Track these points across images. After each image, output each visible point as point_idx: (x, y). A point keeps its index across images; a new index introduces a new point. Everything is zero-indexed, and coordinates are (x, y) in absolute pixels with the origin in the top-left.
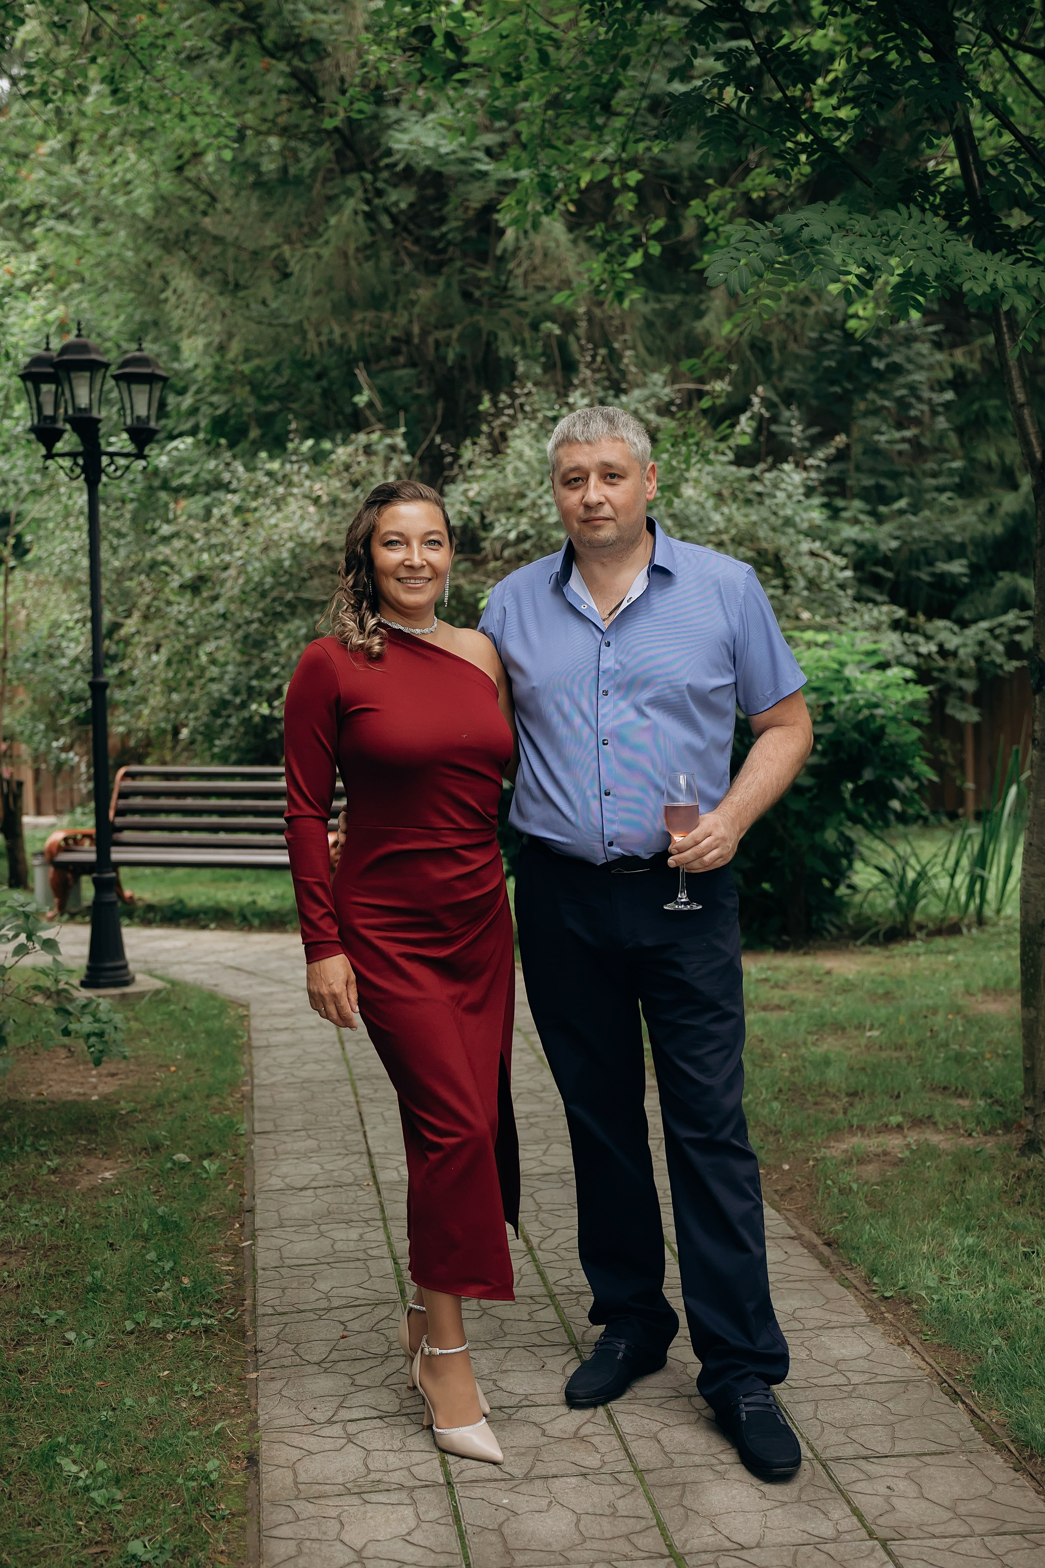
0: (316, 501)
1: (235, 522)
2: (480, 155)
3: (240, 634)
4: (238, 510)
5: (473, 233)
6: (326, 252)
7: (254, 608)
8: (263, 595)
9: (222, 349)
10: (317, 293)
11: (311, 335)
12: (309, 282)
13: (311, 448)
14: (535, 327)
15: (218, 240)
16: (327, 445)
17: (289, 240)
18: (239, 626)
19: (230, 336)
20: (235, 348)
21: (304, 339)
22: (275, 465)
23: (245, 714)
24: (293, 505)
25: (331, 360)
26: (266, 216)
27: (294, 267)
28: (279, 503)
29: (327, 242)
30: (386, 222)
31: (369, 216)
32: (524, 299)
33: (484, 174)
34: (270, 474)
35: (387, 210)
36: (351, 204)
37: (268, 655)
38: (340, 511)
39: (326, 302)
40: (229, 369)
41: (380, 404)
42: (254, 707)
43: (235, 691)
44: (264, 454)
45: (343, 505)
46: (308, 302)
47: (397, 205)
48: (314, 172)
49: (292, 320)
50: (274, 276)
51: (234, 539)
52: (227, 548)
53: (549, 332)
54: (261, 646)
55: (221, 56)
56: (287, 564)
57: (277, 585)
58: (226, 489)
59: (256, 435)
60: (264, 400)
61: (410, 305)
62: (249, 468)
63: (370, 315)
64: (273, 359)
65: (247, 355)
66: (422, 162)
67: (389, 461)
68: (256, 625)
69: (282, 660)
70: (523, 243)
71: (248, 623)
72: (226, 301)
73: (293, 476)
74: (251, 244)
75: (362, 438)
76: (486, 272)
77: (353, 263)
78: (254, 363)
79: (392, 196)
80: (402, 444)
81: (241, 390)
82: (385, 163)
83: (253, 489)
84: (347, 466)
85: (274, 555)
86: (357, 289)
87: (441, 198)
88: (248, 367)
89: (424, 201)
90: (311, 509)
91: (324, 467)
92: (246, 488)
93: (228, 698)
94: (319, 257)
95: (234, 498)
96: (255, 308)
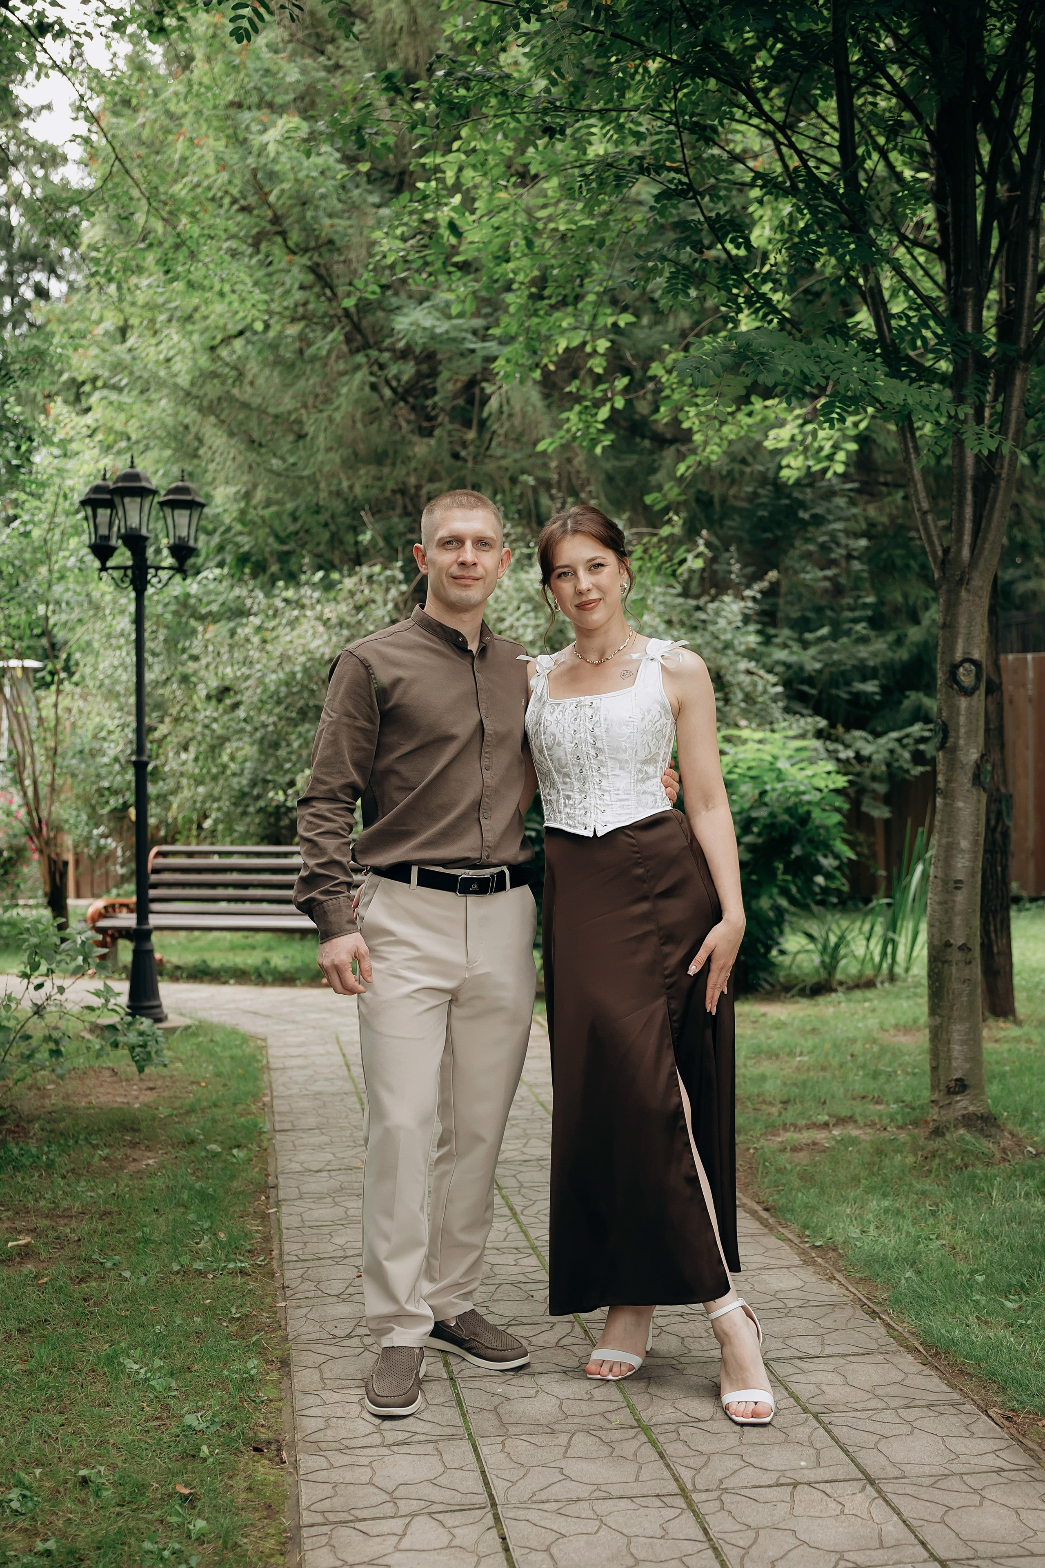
0: (326, 623)
1: (256, 640)
2: (469, 336)
3: (258, 735)
4: (259, 629)
5: (461, 402)
6: (338, 416)
7: (270, 713)
8: (279, 703)
9: (247, 496)
10: (329, 449)
11: (323, 485)
12: (321, 441)
13: (322, 579)
14: (514, 480)
15: (245, 405)
16: (335, 576)
17: (305, 406)
18: (256, 729)
19: (255, 486)
20: (259, 495)
21: (317, 489)
22: (290, 594)
23: (261, 803)
24: (305, 626)
25: (339, 506)
26: (286, 386)
27: (310, 429)
28: (293, 624)
29: (337, 409)
30: (387, 393)
31: (374, 387)
32: (504, 457)
33: (473, 351)
34: (286, 601)
35: (388, 382)
36: (359, 376)
37: (282, 753)
38: (345, 632)
39: (336, 457)
40: (252, 514)
41: (381, 544)
42: (271, 794)
43: (253, 784)
44: (281, 584)
45: (349, 626)
46: (320, 457)
47: (397, 378)
48: (330, 352)
49: (306, 473)
50: (291, 438)
51: (254, 654)
52: (248, 662)
53: (525, 484)
54: (276, 746)
55: (251, 257)
56: (299, 676)
57: (290, 694)
58: (248, 613)
59: (274, 568)
60: (282, 541)
61: (407, 460)
62: (268, 595)
63: (373, 469)
64: (290, 506)
65: (268, 503)
66: (421, 340)
67: (387, 590)
68: (271, 728)
69: (294, 757)
70: (506, 408)
71: (264, 726)
72: (252, 456)
73: (306, 601)
74: (272, 410)
75: (365, 570)
76: (471, 435)
77: (359, 425)
78: (273, 509)
79: (393, 370)
80: (400, 576)
81: (262, 532)
82: (388, 342)
83: (271, 612)
84: (352, 594)
85: (287, 668)
86: (361, 448)
87: (434, 374)
88: (267, 513)
89: (419, 375)
90: (321, 629)
91: (332, 594)
92: (265, 612)
93: (246, 789)
94: (331, 419)
95: (256, 621)
96: (276, 463)
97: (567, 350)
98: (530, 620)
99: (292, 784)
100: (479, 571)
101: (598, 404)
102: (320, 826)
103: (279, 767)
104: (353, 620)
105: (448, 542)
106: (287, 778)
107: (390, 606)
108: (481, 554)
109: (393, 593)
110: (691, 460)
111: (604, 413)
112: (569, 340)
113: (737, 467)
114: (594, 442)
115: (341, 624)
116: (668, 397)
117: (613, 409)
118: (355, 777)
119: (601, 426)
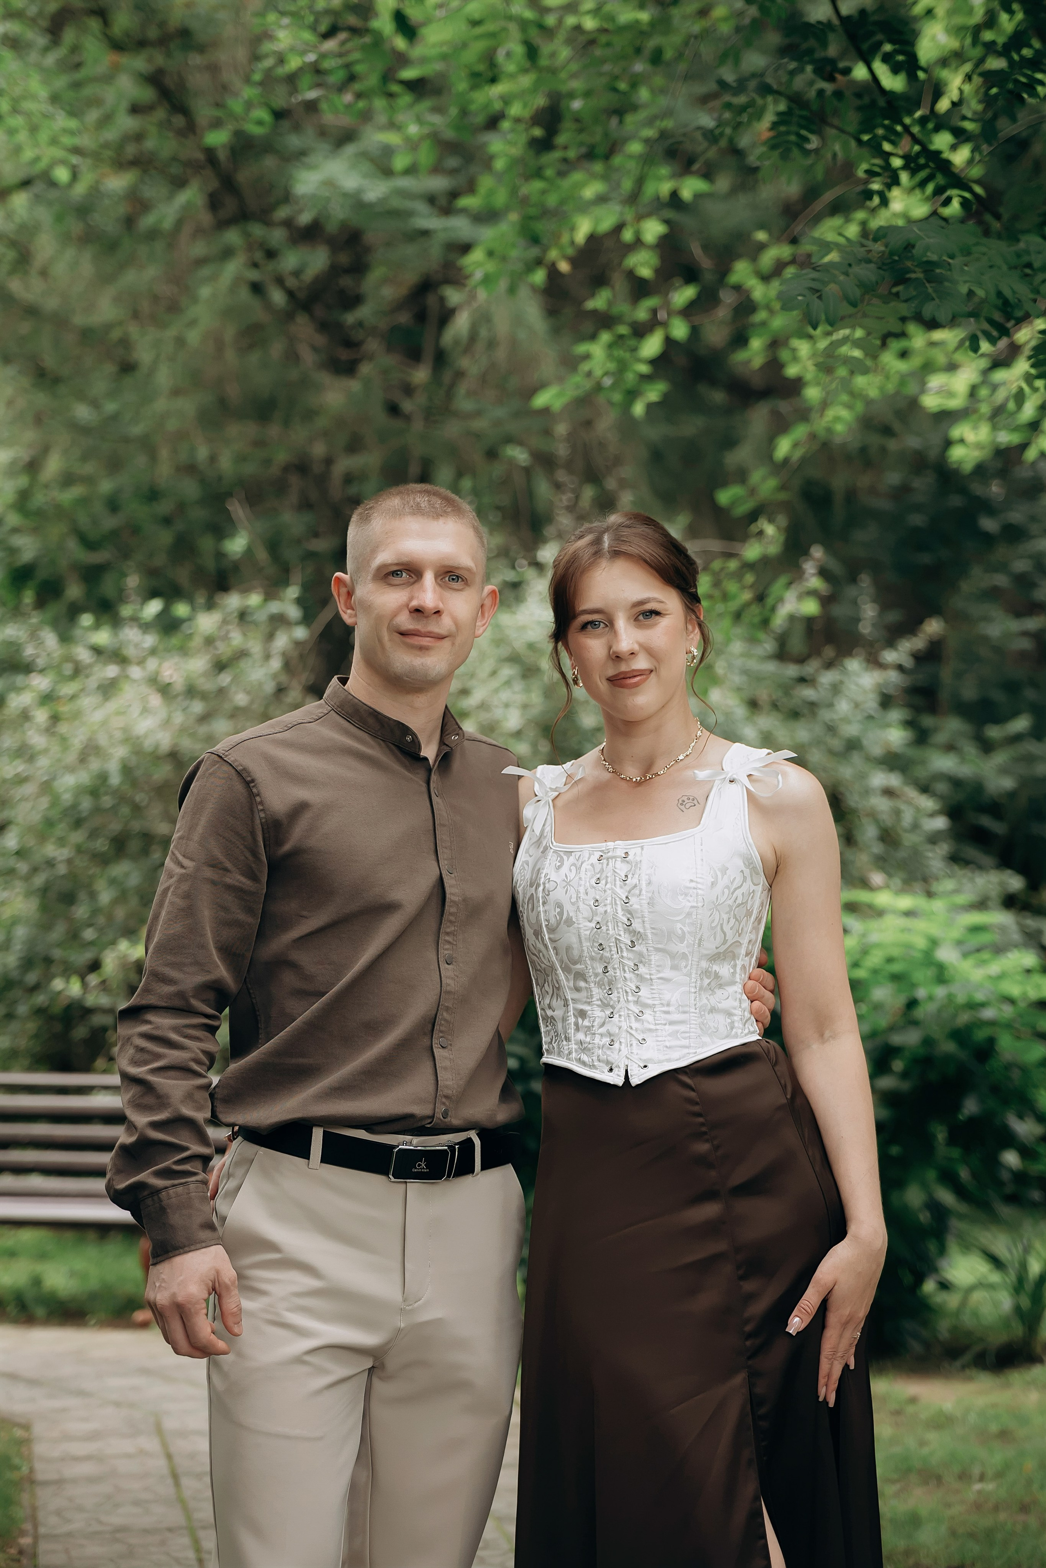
0: (165, 690)
1: (41, 716)
2: (421, 207)
3: (39, 880)
4: (47, 698)
5: (404, 318)
6: (193, 337)
7: (61, 842)
8: (78, 823)
9: (33, 467)
10: (176, 392)
11: (164, 453)
12: (164, 377)
13: (160, 616)
14: (492, 454)
15: (32, 311)
16: (181, 609)
17: (136, 315)
18: (35, 870)
19: (45, 450)
20: (53, 465)
21: (153, 456)
22: (103, 637)
23: (40, 999)
24: (129, 694)
25: (190, 489)
26: (105, 279)
27: (144, 355)
28: (108, 689)
29: (193, 323)
30: (278, 297)
31: (257, 288)
32: (478, 414)
33: (425, 233)
34: (97, 651)
35: (280, 281)
36: (232, 269)
37: (81, 911)
38: (198, 707)
39: (188, 406)
40: (39, 499)
41: (262, 555)
42: (58, 984)
43: (28, 963)
44: (87, 620)
45: (204, 696)
46: (161, 405)
47: (297, 273)
48: (179, 224)
49: (137, 430)
50: (110, 368)
51: (37, 739)
52: (25, 752)
53: (511, 461)
54: (69, 899)
55: (46, 50)
56: (115, 780)
57: (97, 810)
58: (27, 668)
59: (74, 591)
60: (89, 544)
61: (310, 415)
62: (65, 638)
63: (249, 430)
64: (106, 486)
65: (68, 480)
66: (339, 213)
67: (270, 637)
68: (62, 869)
69: (101, 920)
70: (483, 333)
71: (50, 863)
72: (41, 399)
73: (130, 652)
74: (79, 320)
75: (233, 601)
76: (421, 375)
77: (230, 355)
78: (76, 491)
79: (290, 260)
80: (294, 612)
81: (56, 531)
82: (282, 213)
83: (68, 669)
84: (209, 641)
85: (95, 765)
86: (233, 392)
87: (359, 268)
88: (68, 496)
89: (334, 271)
90: (155, 700)
91: (175, 641)
92: (56, 668)
93: (15, 974)
94: (180, 342)
95: (40, 683)
96: (83, 412)
97: (592, 238)
98: (515, 694)
99: (95, 966)
100: (445, 624)
101: (641, 331)
102: (158, 1057)
103: (74, 936)
104: (208, 685)
105: (395, 573)
106: (88, 956)
107: (276, 664)
108: (448, 594)
109: (282, 641)
110: (800, 431)
111: (652, 346)
112: (597, 221)
113: (875, 440)
114: (632, 395)
115: (191, 691)
116: (764, 324)
117: (669, 341)
118: (222, 972)
119: (644, 369)
